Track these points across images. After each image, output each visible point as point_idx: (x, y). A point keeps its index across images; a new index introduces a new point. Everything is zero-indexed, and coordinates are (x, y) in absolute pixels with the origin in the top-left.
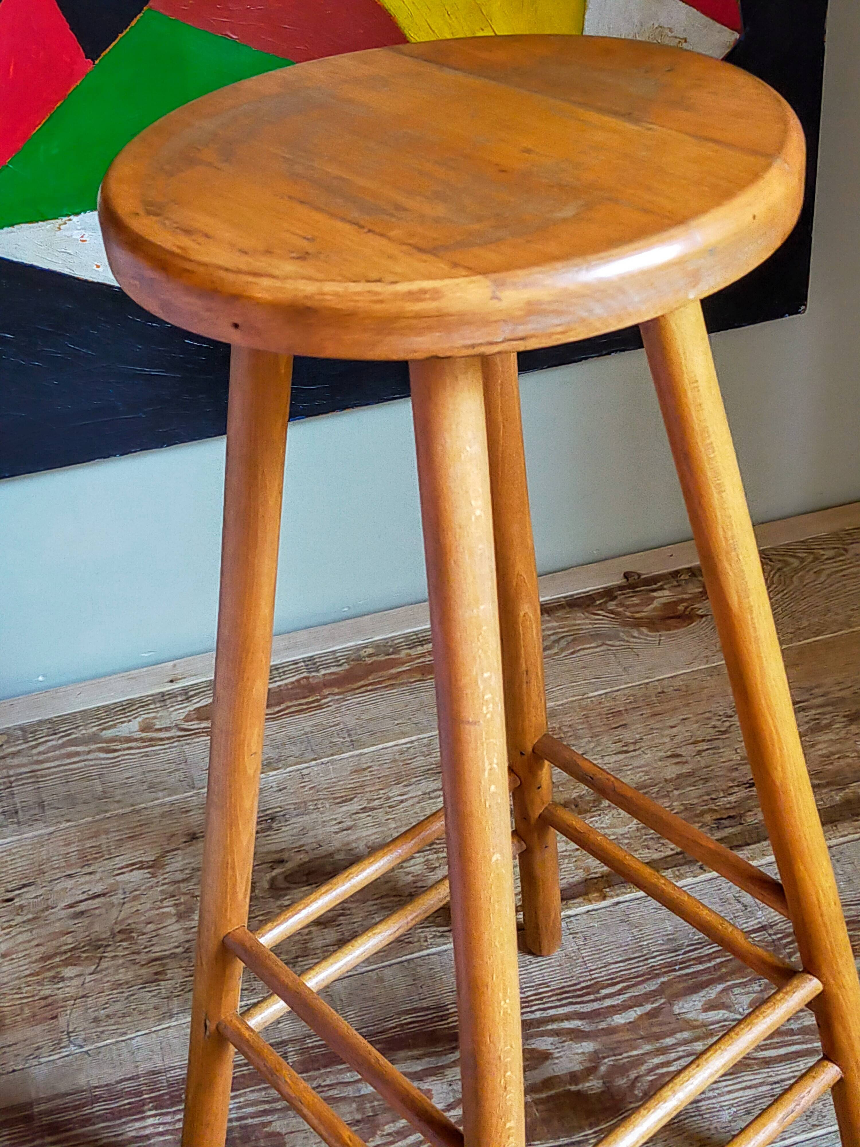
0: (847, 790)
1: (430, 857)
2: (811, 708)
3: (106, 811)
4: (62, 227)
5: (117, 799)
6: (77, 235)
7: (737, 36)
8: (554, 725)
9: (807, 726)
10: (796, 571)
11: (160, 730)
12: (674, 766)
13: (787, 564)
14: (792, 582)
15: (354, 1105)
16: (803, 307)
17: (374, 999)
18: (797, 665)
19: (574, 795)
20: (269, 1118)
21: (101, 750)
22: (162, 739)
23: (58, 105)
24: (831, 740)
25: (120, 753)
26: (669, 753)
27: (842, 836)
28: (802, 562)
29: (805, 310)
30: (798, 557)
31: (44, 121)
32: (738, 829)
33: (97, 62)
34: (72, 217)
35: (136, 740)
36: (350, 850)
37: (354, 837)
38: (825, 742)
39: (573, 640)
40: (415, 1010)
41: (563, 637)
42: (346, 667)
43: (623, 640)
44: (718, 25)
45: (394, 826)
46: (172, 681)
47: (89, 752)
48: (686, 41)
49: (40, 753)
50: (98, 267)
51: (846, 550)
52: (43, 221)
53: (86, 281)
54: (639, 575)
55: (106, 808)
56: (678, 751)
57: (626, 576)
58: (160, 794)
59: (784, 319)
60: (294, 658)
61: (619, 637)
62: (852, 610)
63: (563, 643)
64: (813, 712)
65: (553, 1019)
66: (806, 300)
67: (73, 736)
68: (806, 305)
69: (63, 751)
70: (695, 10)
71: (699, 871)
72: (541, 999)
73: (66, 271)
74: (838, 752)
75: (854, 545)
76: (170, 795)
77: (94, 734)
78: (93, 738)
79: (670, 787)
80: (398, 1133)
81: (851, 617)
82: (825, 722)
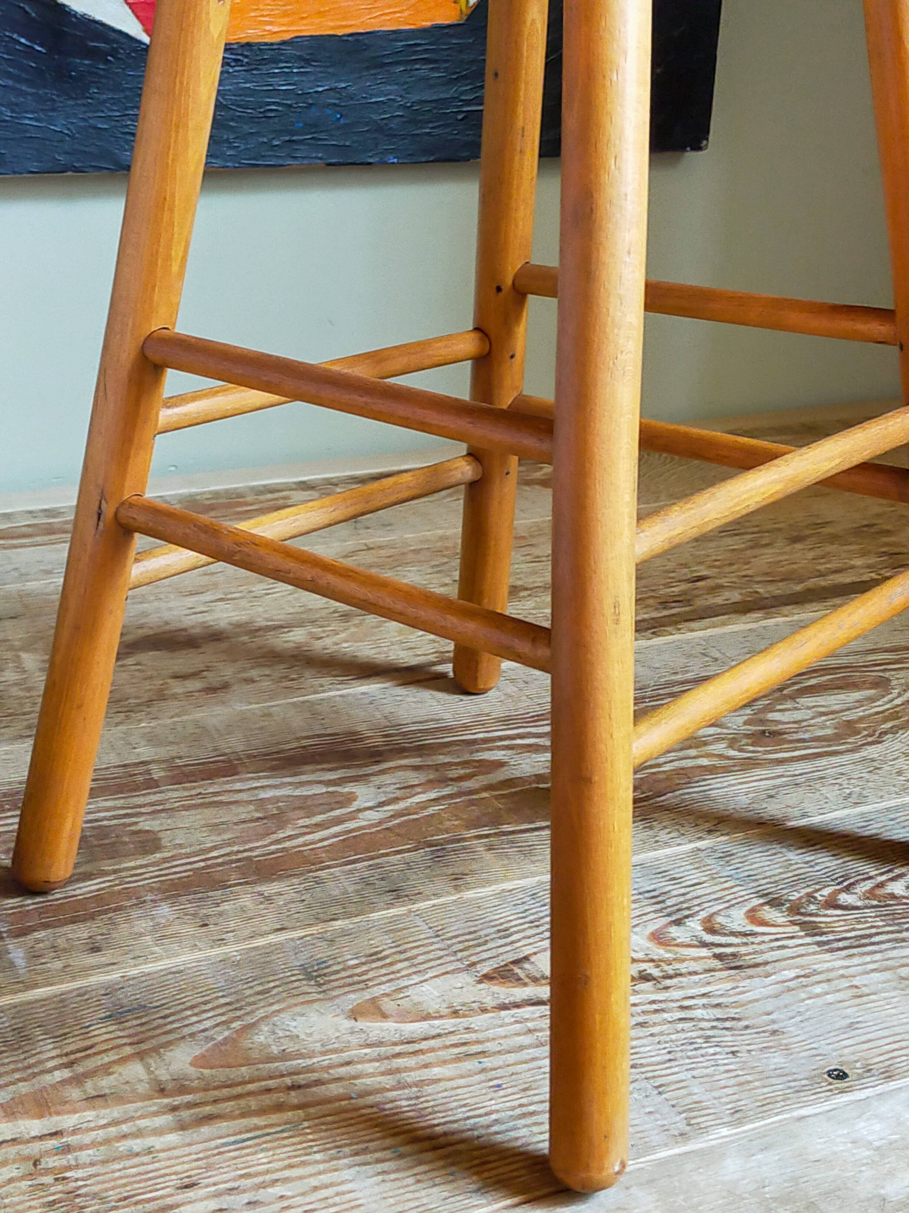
0: (807, 583)
9: (745, 545)
15: (252, 807)
16: (705, 142)
17: (261, 728)
20: (134, 820)
24: (775, 553)
29: (707, 145)
32: (687, 609)
37: (211, 618)
38: (768, 554)
40: (319, 736)
59: (684, 154)
65: (501, 738)
66: (708, 132)
68: (707, 139)
71: (651, 636)
72: (483, 724)
74: (787, 560)
80: (316, 825)
82: (763, 542)
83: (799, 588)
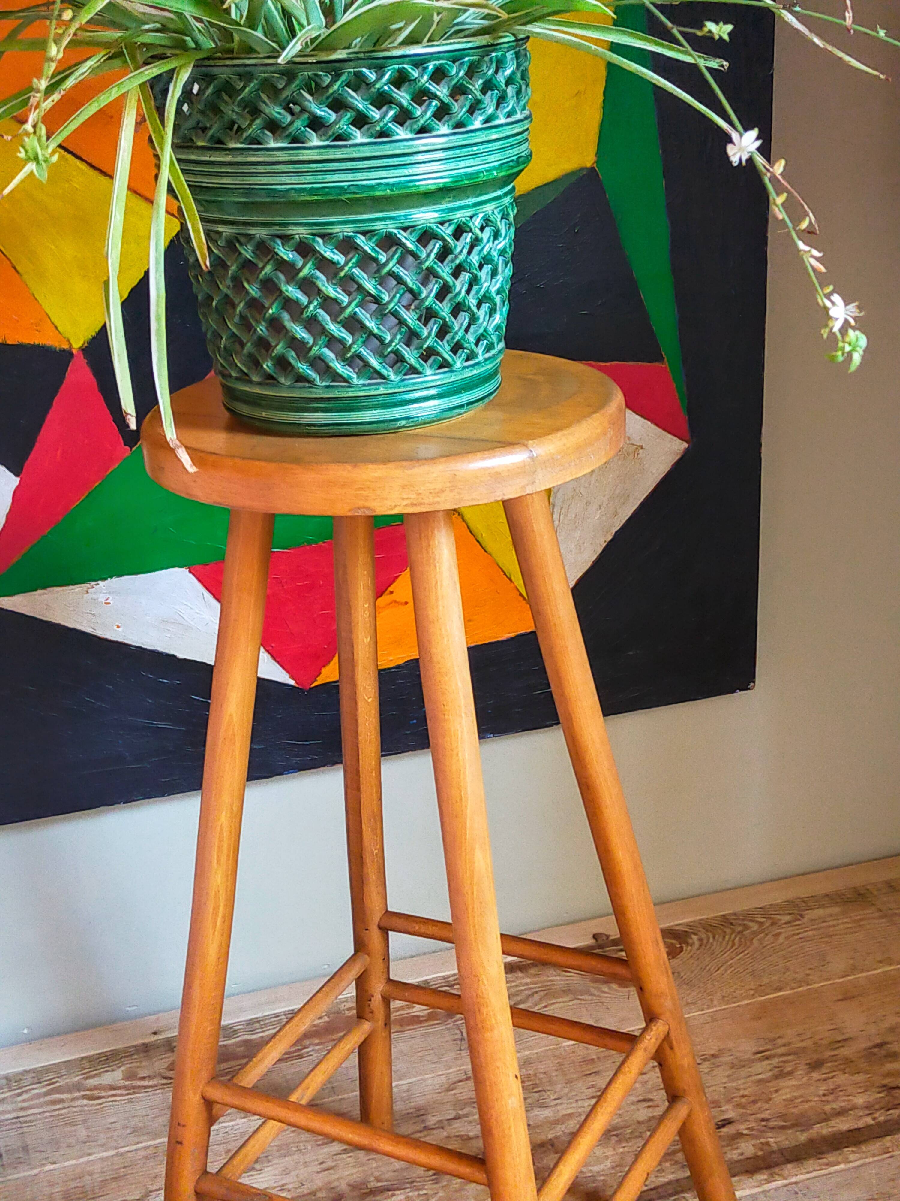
0: (811, 1131)
1: (411, 1194)
2: (774, 1056)
3: (90, 1154)
4: (90, 591)
5: (99, 1143)
6: (102, 599)
7: (685, 445)
8: (530, 1072)
9: (770, 1074)
10: (755, 934)
11: (143, 1078)
12: (646, 1110)
13: (746, 927)
14: (752, 943)
16: (752, 684)
18: (760, 1018)
19: (550, 1136)
21: (84, 1097)
22: (146, 1087)
23: (97, 484)
24: (794, 1085)
25: (104, 1100)
26: (641, 1098)
27: (808, 1173)
28: (760, 926)
29: (754, 686)
30: (757, 922)
31: (83, 498)
33: (134, 449)
34: (100, 582)
35: (119, 1088)
36: (333, 1188)
37: (336, 1177)
38: (788, 1087)
39: (547, 994)
41: (537, 992)
42: (326, 1019)
43: (594, 995)
44: (670, 436)
45: (374, 1165)
46: (155, 1033)
47: (73, 1099)
48: (642, 448)
49: (24, 1101)
50: (118, 627)
51: (801, 916)
52: (72, 585)
53: (106, 640)
54: (608, 937)
55: (90, 1151)
56: (650, 1096)
57: (595, 937)
58: (145, 1138)
59: (735, 694)
60: (275, 1012)
61: (589, 991)
62: (810, 969)
63: (536, 997)
64: (777, 1060)
66: (754, 677)
67: (58, 1084)
68: (754, 682)
69: (48, 1098)
70: (649, 423)
73: (88, 630)
74: (801, 1096)
75: (810, 911)
76: (154, 1139)
77: (79, 1082)
78: (78, 1087)
79: (643, 1128)
81: (808, 975)
82: (788, 1070)
83: (803, 1137)
